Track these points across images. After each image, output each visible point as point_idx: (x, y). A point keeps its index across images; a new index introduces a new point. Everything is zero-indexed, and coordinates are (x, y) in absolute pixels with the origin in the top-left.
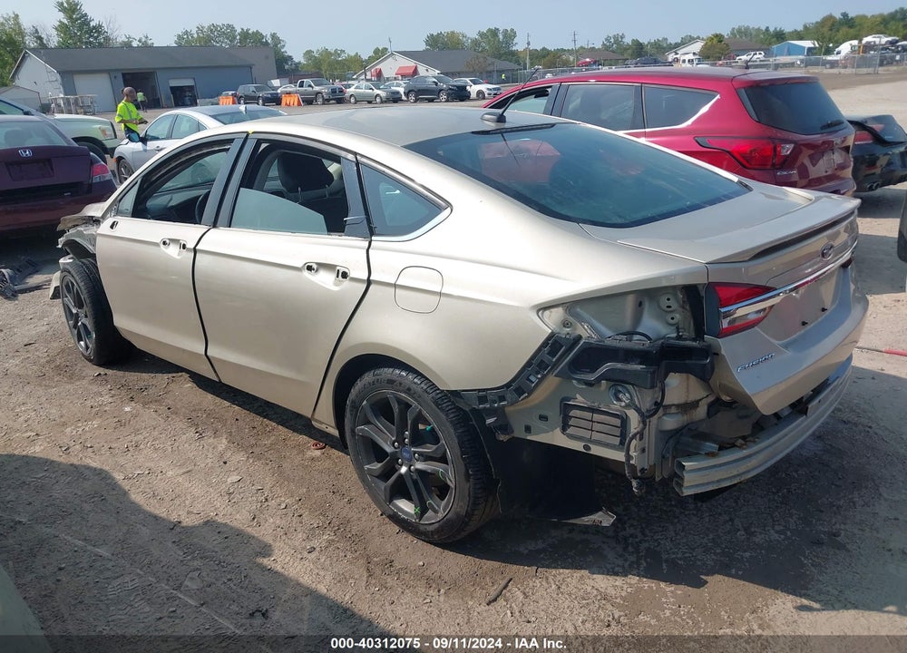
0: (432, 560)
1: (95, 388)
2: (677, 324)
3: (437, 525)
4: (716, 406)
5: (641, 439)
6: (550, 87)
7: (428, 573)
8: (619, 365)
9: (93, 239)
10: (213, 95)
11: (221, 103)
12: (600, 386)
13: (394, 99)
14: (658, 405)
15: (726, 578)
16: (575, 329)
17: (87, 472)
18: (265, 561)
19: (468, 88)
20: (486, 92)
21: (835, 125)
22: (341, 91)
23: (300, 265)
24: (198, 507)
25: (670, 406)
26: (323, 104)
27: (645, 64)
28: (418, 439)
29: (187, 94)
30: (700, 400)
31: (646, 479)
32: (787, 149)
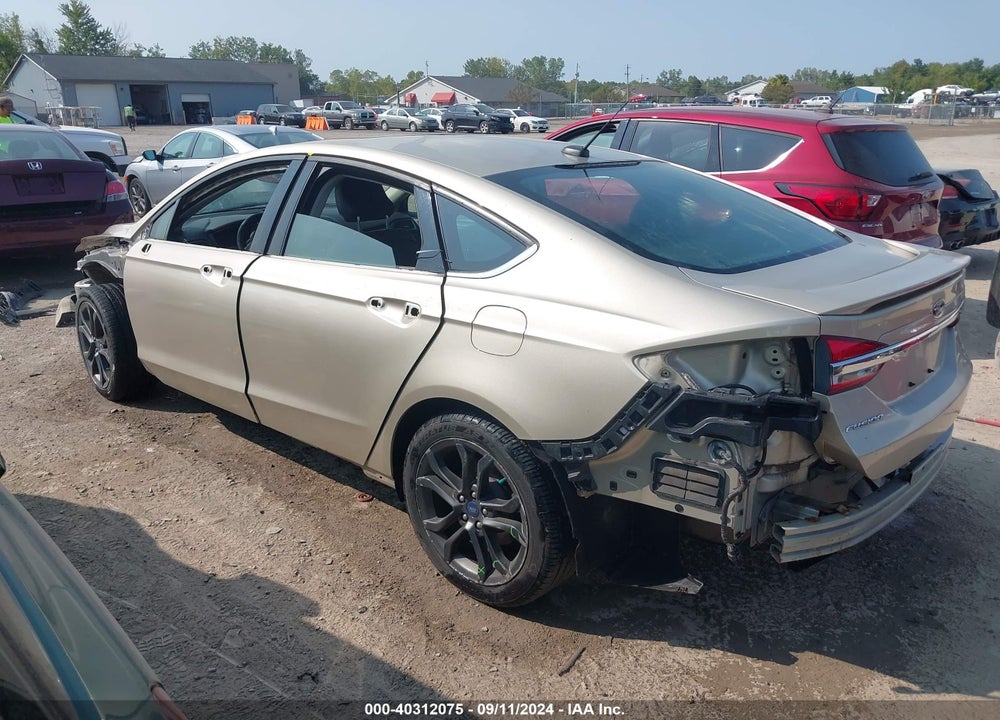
0: (497, 625)
1: (112, 426)
2: (783, 378)
3: (503, 588)
4: (818, 467)
5: (740, 500)
6: (618, 122)
7: (493, 639)
8: (722, 420)
9: (120, 263)
10: (229, 114)
11: (238, 122)
12: (698, 441)
13: (431, 127)
14: (759, 465)
15: (818, 656)
16: (674, 379)
17: (108, 517)
18: (313, 620)
19: (511, 119)
20: (531, 125)
21: (924, 177)
22: (372, 116)
23: (364, 300)
24: (234, 559)
25: (771, 466)
26: (352, 129)
27: (703, 103)
28: (487, 493)
29: (201, 111)
30: (802, 461)
31: (743, 543)
32: (874, 201)
